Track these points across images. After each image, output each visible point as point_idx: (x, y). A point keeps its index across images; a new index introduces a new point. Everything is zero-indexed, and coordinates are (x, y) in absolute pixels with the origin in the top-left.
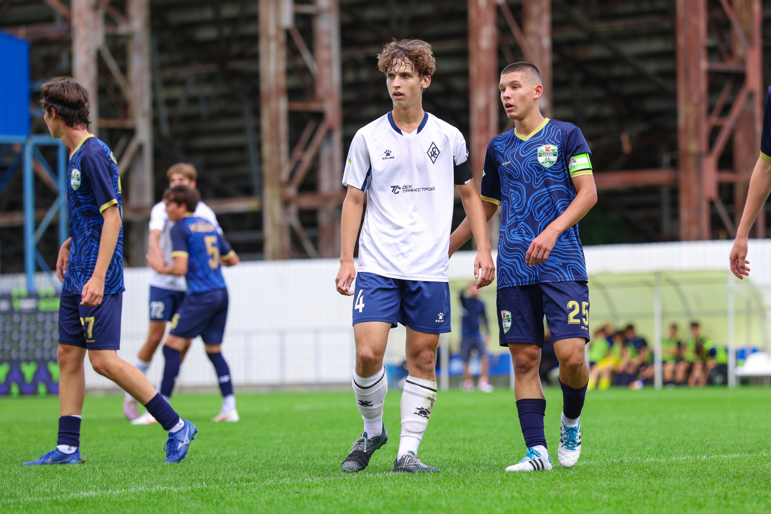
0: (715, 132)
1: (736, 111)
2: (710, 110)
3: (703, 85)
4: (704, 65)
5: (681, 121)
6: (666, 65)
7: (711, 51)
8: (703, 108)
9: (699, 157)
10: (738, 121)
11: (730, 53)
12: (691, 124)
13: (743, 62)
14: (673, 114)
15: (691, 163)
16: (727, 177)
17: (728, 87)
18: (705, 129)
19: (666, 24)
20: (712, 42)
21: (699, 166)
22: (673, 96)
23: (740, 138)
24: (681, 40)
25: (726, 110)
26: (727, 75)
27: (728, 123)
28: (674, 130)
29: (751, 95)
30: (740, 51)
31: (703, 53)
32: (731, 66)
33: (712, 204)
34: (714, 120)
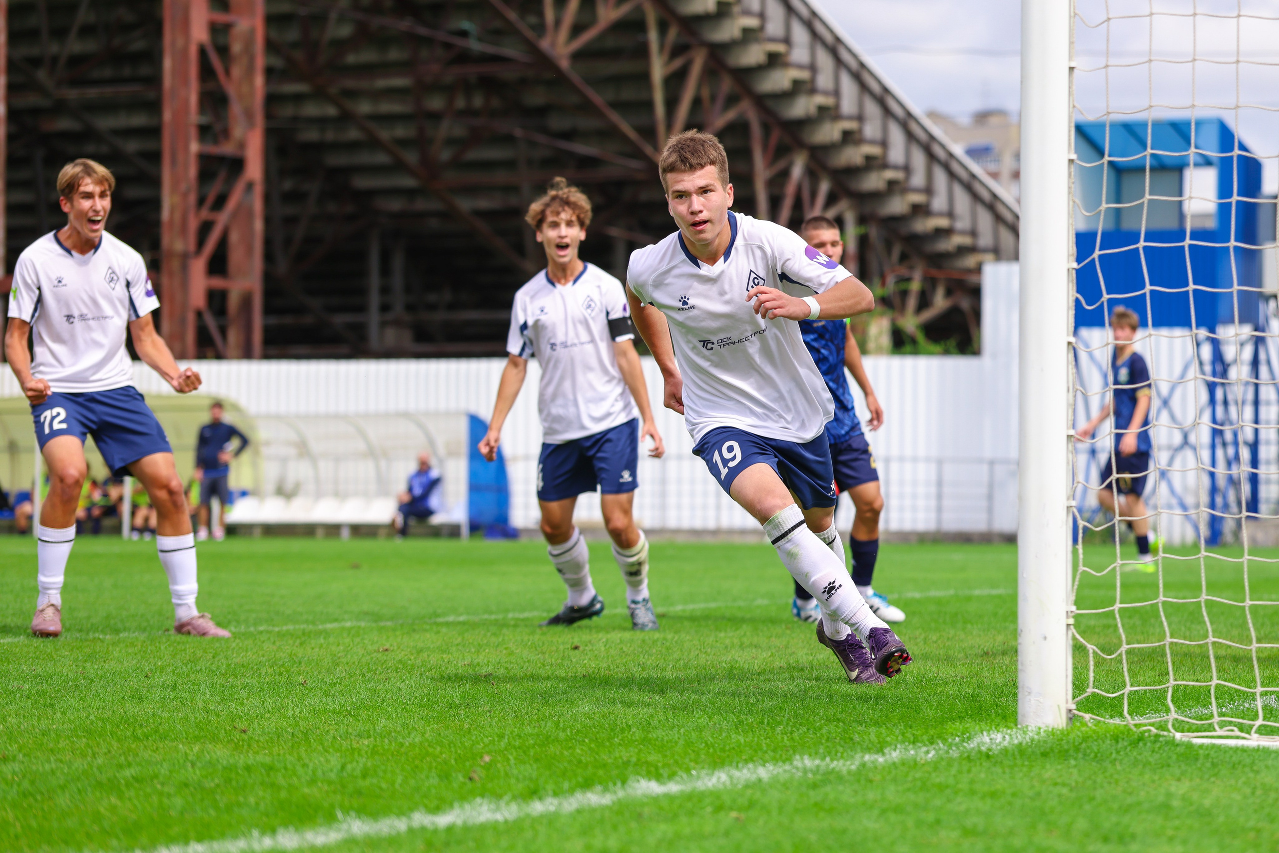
0: (205, 228)
1: (232, 203)
2: (201, 201)
3: (193, 171)
4: (194, 147)
5: (165, 214)
6: (148, 145)
7: (204, 131)
8: (192, 199)
9: (185, 258)
10: (235, 215)
11: (226, 133)
12: (177, 216)
13: (242, 145)
14: (156, 204)
15: (175, 264)
16: (218, 283)
17: (222, 174)
18: (193, 225)
19: (151, 95)
20: (205, 120)
21: (185, 268)
22: (156, 182)
23: (234, 237)
24: (167, 115)
25: (220, 202)
26: (222, 160)
27: (222, 218)
28: (157, 223)
29: (250, 186)
30: (238, 132)
31: (193, 133)
32: (227, 149)
33: (199, 314)
34: (205, 214)
